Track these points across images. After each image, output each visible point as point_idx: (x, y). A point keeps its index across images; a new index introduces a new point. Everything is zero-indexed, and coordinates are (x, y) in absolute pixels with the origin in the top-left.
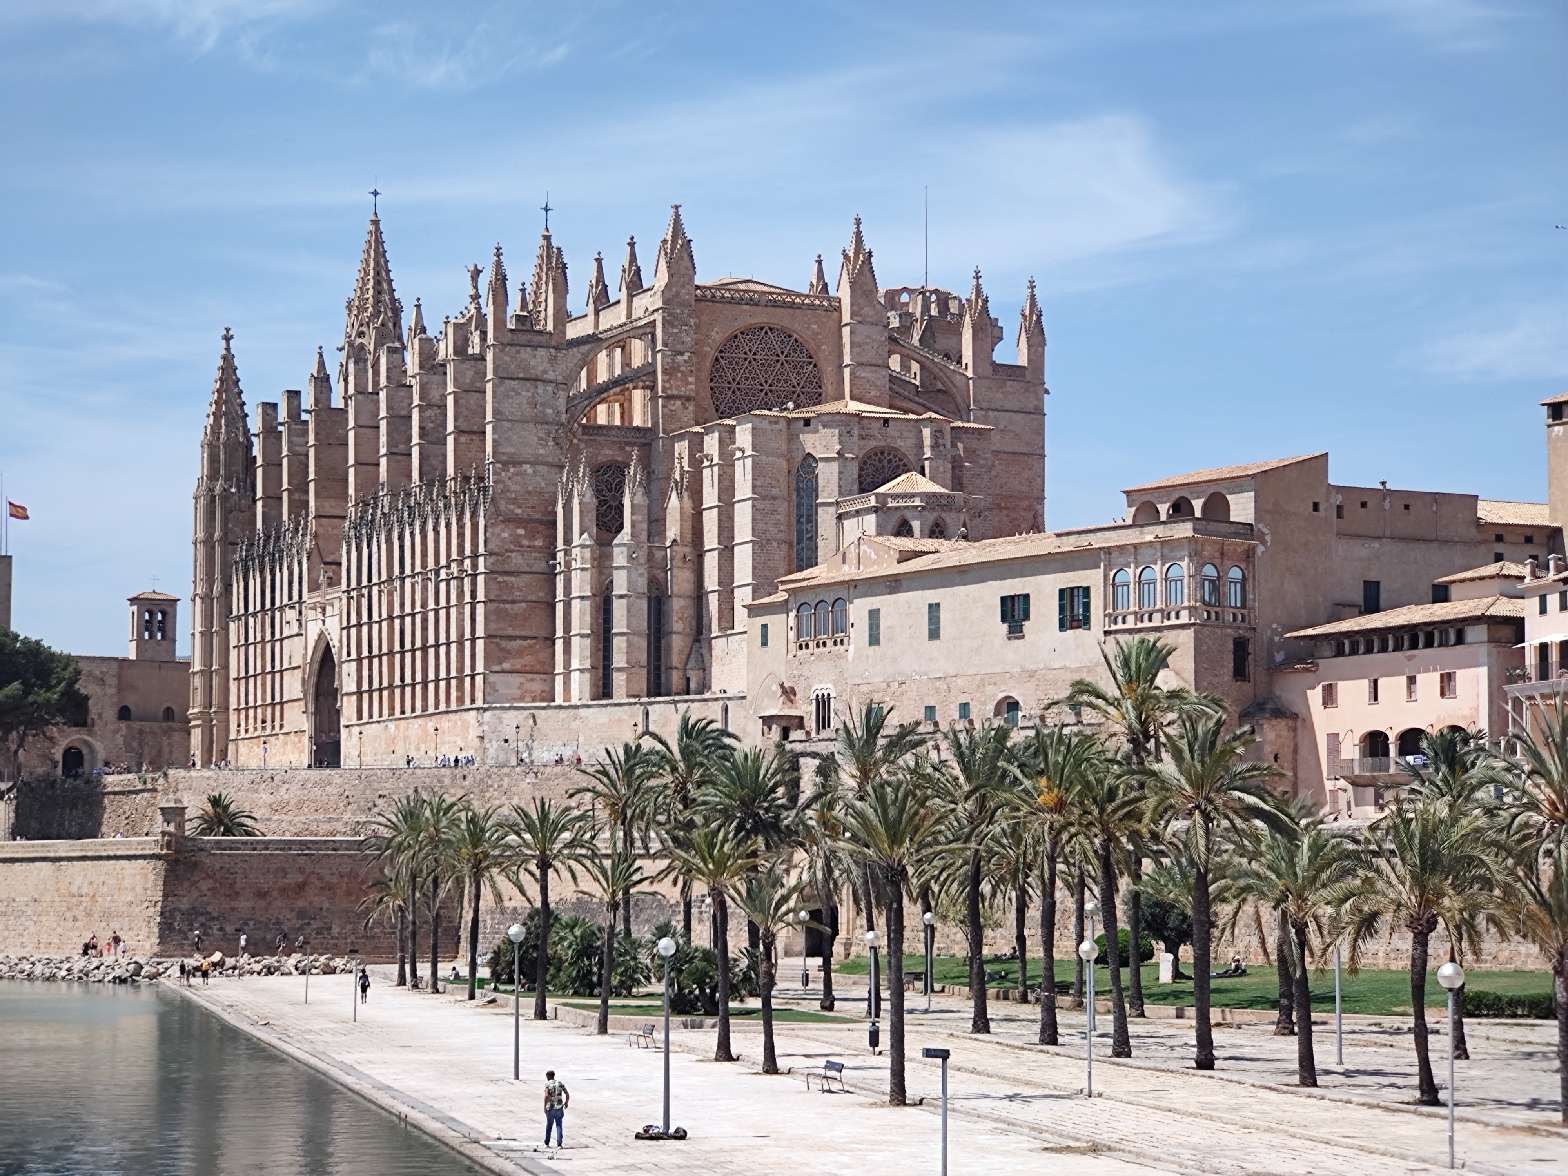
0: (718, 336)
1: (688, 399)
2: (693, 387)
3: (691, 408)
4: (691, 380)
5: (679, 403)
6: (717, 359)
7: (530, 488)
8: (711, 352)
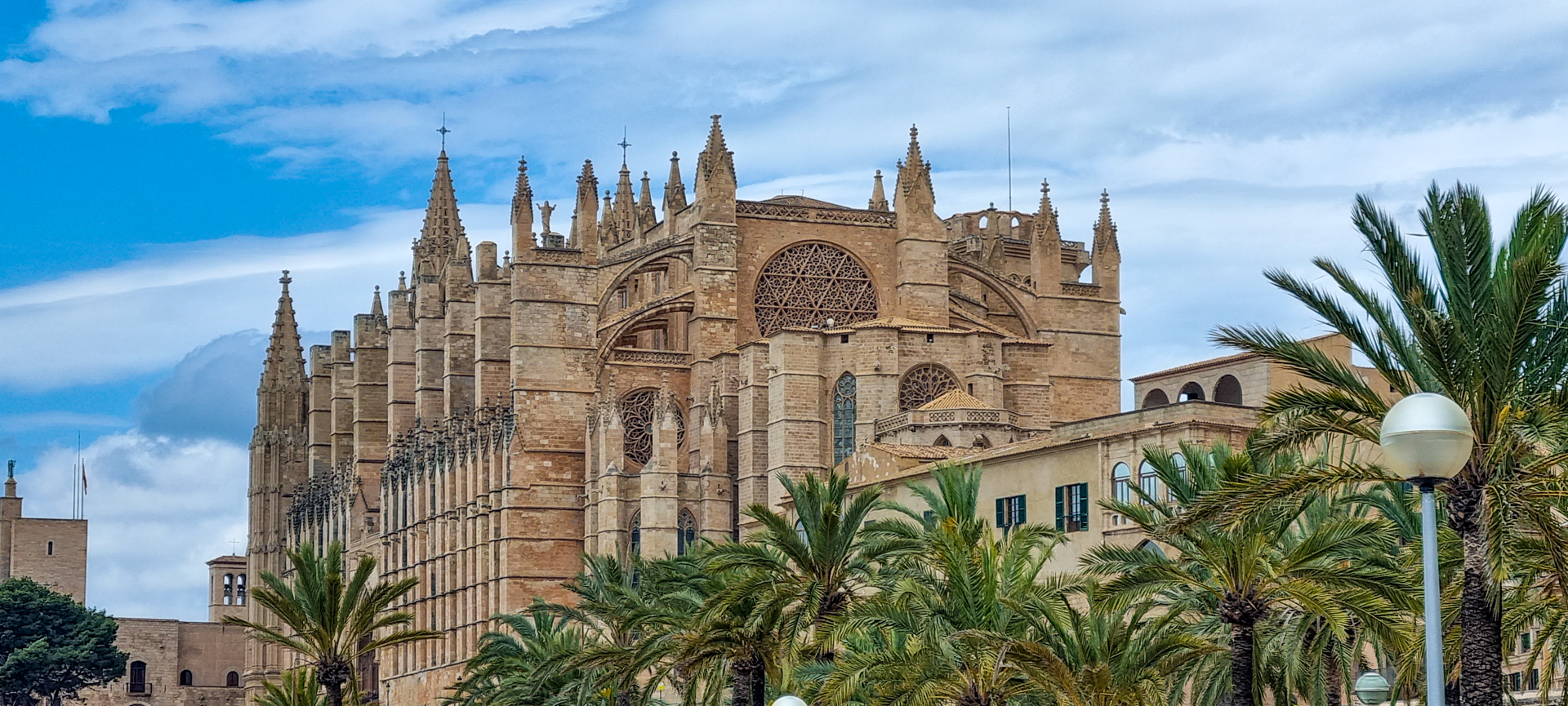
0: (763, 253)
1: (729, 321)
2: (735, 308)
3: (733, 331)
4: (731, 300)
5: (719, 325)
6: (762, 279)
7: (558, 417)
8: (754, 271)
